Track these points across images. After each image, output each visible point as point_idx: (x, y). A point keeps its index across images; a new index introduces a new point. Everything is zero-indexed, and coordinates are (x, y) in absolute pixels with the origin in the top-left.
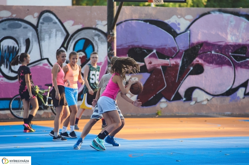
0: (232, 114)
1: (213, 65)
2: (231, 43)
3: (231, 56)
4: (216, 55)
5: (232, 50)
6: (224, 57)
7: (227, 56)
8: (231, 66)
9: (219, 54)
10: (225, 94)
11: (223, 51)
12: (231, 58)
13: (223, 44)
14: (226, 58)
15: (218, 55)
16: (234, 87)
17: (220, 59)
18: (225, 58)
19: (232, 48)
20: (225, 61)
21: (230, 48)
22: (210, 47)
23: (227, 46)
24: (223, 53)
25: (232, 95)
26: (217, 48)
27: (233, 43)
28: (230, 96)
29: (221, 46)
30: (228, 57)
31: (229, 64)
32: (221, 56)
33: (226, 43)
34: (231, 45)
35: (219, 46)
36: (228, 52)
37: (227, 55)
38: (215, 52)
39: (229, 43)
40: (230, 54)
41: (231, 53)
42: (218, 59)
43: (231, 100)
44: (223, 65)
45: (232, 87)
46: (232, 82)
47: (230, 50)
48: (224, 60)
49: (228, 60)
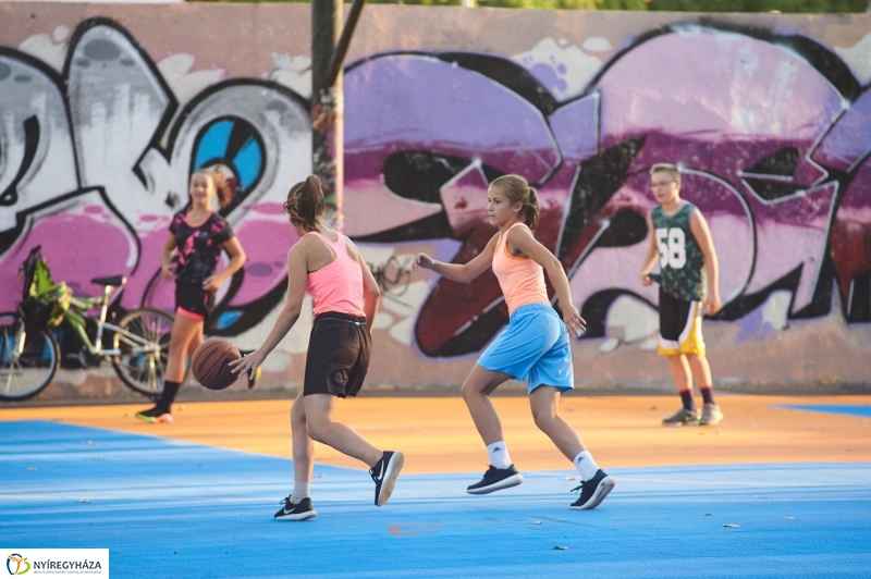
0: (744, 384)
2: (743, 135)
3: (744, 183)
4: (692, 178)
5: (746, 161)
6: (717, 184)
7: (728, 182)
8: (744, 218)
9: (700, 173)
10: (723, 314)
11: (716, 162)
12: (742, 190)
13: (715, 138)
14: (725, 188)
15: (696, 177)
16: (752, 290)
17: (706, 191)
18: (721, 188)
19: (745, 153)
20: (723, 198)
21: (739, 153)
22: (671, 149)
23: (730, 147)
24: (714, 170)
25: (748, 318)
26: (693, 154)
27: (750, 135)
28: (740, 322)
29: (708, 148)
30: (734, 186)
31: (738, 212)
32: (708, 180)
33: (725, 135)
34: (743, 144)
35: (702, 147)
36: (733, 167)
37: (731, 177)
38: (688, 168)
39: (737, 135)
40: (740, 173)
41: (745, 171)
42: (697, 190)
43: (741, 337)
44: (716, 212)
45: (745, 289)
46: (747, 274)
47: (740, 162)
48: (718, 194)
49: (734, 198)
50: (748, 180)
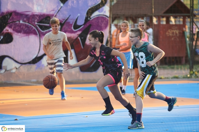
0: (37, 81)
1: (22, 34)
2: (37, 13)
3: (37, 26)
4: (24, 25)
5: (38, 20)
6: (31, 26)
7: (33, 26)
8: (37, 36)
9: (26, 23)
10: (32, 62)
11: (30, 20)
12: (37, 28)
13: (30, 13)
14: (32, 28)
15: (25, 24)
16: (39, 55)
17: (28, 28)
18: (31, 27)
19: (38, 18)
20: (32, 30)
21: (36, 18)
22: (19, 16)
23: (34, 16)
24: (30, 22)
25: (38, 63)
26: (24, 18)
27: (39, 13)
28: (36, 64)
29: (28, 16)
30: (35, 27)
31: (35, 34)
32: (28, 25)
33: (32, 13)
34: (37, 15)
35: (27, 16)
36: (34, 22)
37: (34, 24)
38: (23, 22)
39: (35, 13)
40: (36, 23)
41: (37, 23)
42: (25, 28)
43: (36, 68)
44: (30, 34)
45: (37, 55)
46: (38, 51)
47: (36, 20)
48: (31, 29)
49: (34, 30)
50: (38, 25)
